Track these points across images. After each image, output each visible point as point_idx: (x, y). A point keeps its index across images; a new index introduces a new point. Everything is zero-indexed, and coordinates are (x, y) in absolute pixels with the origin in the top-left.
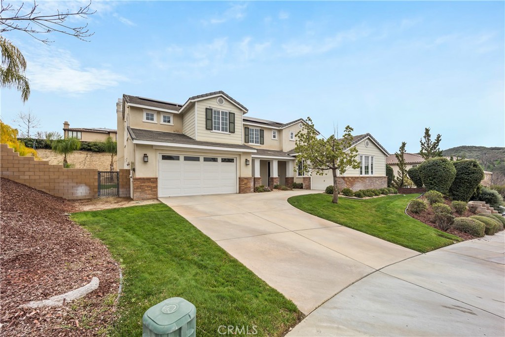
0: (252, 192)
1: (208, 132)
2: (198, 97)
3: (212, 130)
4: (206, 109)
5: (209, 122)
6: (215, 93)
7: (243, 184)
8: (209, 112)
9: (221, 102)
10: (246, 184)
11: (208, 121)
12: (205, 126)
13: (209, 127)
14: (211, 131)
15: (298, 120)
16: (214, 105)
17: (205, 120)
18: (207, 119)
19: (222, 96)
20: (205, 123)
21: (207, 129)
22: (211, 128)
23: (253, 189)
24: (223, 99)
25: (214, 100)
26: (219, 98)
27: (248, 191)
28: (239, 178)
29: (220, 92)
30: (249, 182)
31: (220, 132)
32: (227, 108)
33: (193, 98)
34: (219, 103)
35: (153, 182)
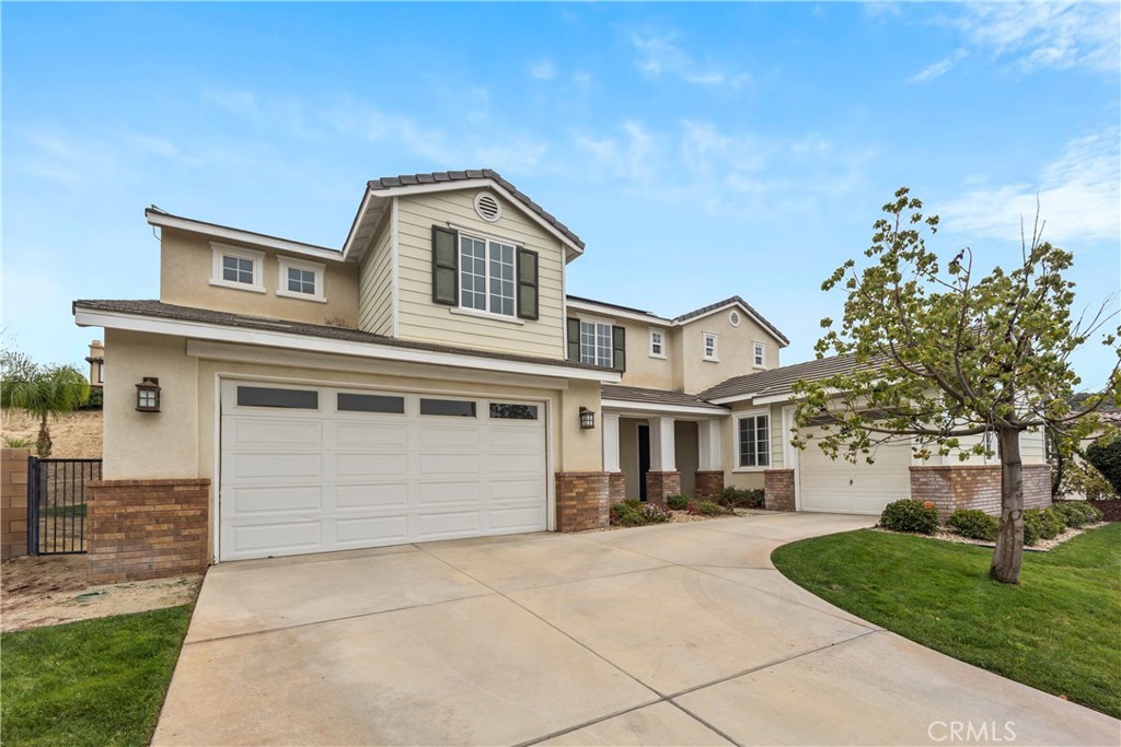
0: (603, 526)
1: (443, 311)
2: (402, 182)
3: (456, 305)
4: (435, 229)
5: (445, 276)
6: (467, 176)
7: (572, 498)
8: (444, 239)
9: (488, 209)
10: (581, 497)
11: (440, 272)
12: (428, 289)
13: (444, 296)
14: (453, 310)
15: (729, 301)
16: (463, 216)
17: (428, 267)
18: (436, 266)
19: (495, 192)
20: (428, 278)
21: (436, 300)
22: (452, 300)
23: (607, 516)
24: (496, 201)
25: (465, 201)
26: (481, 195)
27: (589, 523)
28: (558, 476)
29: (486, 174)
30: (594, 489)
31: (487, 313)
32: (509, 231)
33: (384, 184)
34: (480, 212)
35: (186, 500)
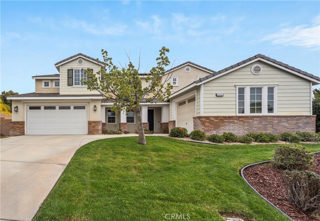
0: (100, 134)
1: (70, 87)
2: (61, 62)
3: (73, 85)
4: (68, 70)
5: (70, 79)
6: (74, 56)
7: (91, 127)
8: (70, 72)
9: (80, 62)
10: (93, 127)
11: (69, 79)
12: (67, 83)
13: (70, 84)
14: (72, 86)
16: (75, 66)
17: (67, 78)
18: (68, 78)
19: (80, 57)
20: (67, 81)
21: (68, 85)
22: (72, 84)
23: (101, 132)
24: (82, 59)
25: (74, 62)
26: (79, 59)
27: (96, 133)
28: (88, 122)
29: (79, 55)
30: (97, 125)
31: (80, 86)
32: (86, 65)
33: (57, 64)
34: (78, 63)
35: (20, 124)
